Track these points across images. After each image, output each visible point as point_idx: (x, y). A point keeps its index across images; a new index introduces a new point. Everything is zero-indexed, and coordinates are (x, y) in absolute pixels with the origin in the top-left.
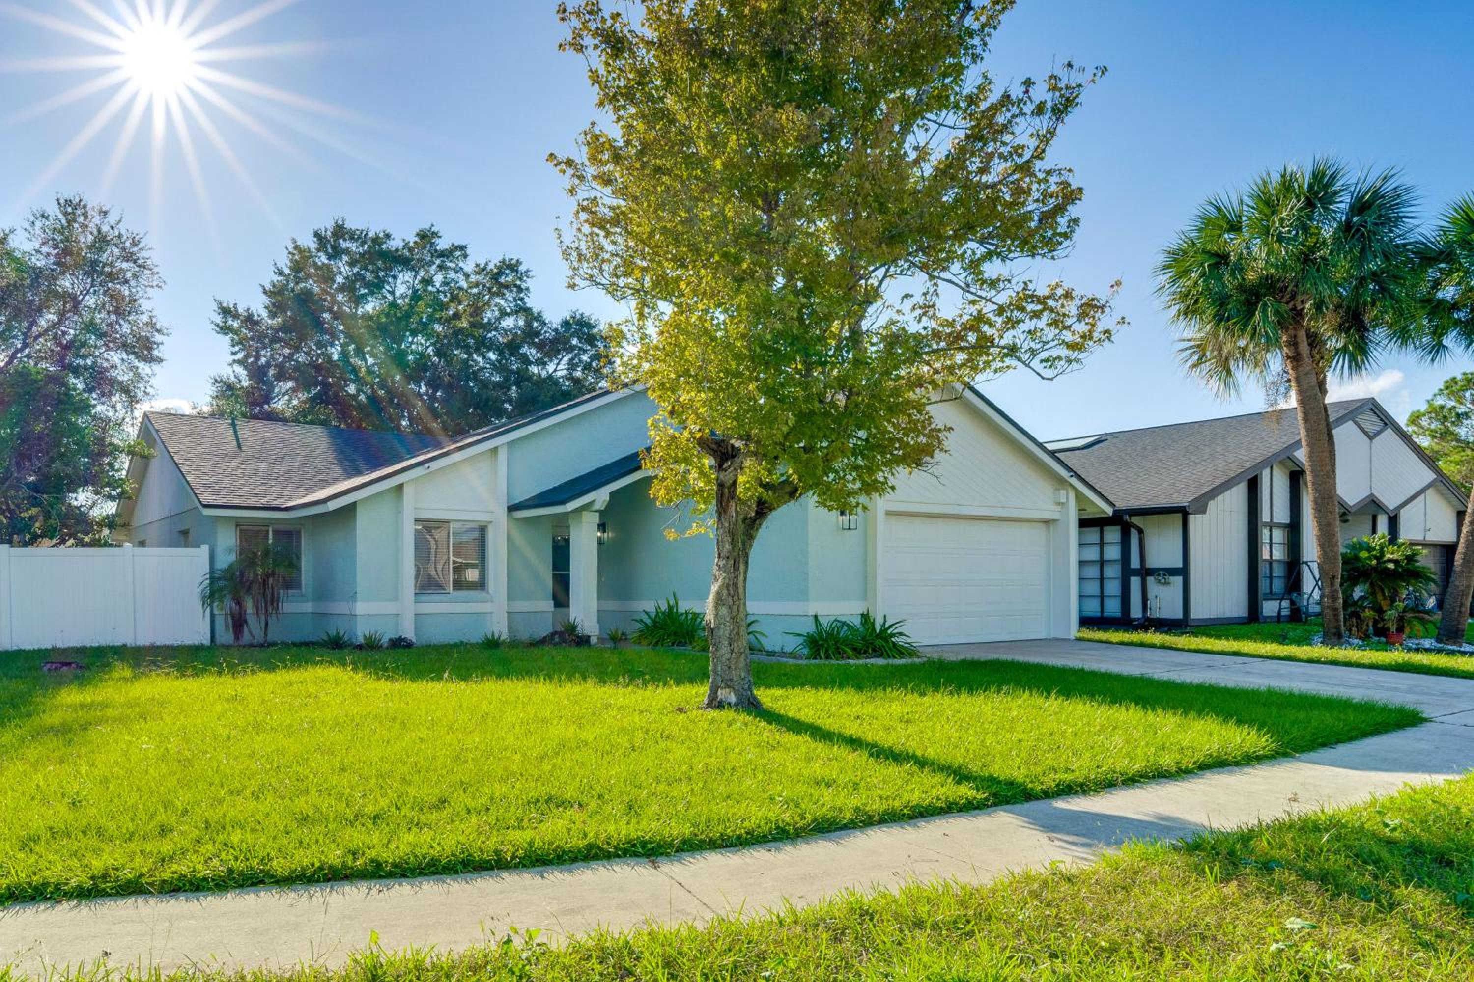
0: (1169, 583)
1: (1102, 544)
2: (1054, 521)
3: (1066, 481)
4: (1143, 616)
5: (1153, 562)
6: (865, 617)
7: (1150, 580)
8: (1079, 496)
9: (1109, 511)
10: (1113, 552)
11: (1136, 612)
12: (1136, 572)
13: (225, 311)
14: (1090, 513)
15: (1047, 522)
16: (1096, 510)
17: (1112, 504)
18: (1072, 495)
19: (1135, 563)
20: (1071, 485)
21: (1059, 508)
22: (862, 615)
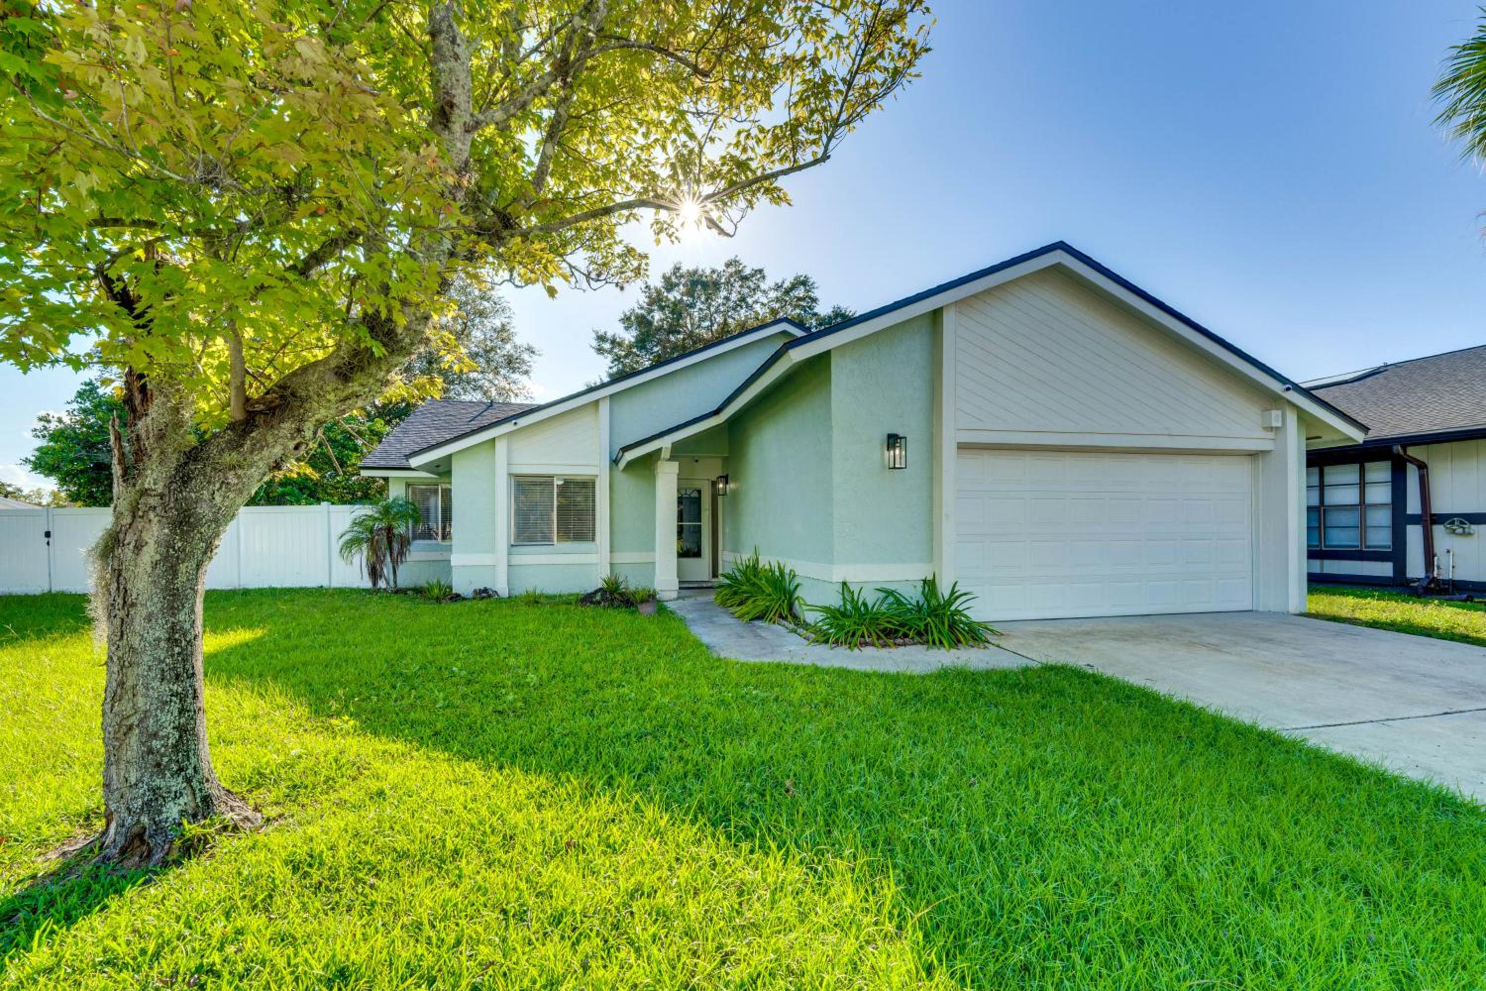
0: (1470, 534)
1: (1362, 485)
2: (1264, 452)
3: (1282, 398)
4: (1427, 577)
5: (1439, 506)
6: (930, 585)
7: (1439, 530)
8: (1303, 416)
9: (1359, 437)
10: (1380, 494)
11: (1415, 569)
12: (1415, 520)
13: (601, 338)
14: (1327, 442)
15: (1254, 455)
16: (1336, 437)
17: (1365, 429)
18: (1292, 419)
19: (1413, 506)
20: (1289, 402)
21: (1271, 435)
22: (925, 581)
